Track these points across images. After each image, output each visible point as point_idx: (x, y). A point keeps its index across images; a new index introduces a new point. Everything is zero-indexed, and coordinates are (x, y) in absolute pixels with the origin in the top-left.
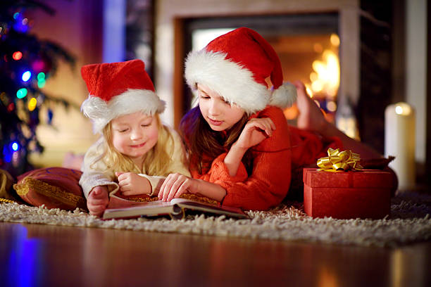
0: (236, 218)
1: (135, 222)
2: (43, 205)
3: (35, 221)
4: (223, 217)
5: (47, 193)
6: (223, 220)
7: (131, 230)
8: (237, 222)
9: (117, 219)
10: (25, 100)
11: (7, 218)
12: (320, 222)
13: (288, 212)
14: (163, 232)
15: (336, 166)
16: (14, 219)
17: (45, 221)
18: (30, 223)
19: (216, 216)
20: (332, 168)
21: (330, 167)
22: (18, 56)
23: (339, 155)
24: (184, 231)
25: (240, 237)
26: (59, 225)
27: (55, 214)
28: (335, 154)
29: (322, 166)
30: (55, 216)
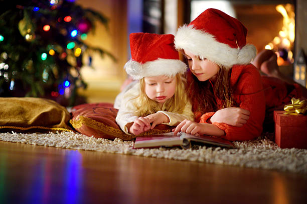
0: (227, 148)
1: (157, 151)
2: (93, 136)
3: (88, 149)
4: (219, 148)
5: (95, 127)
6: (219, 150)
7: (155, 157)
8: (229, 152)
9: (145, 148)
10: (73, 50)
11: (68, 146)
12: (287, 152)
13: (263, 142)
14: (178, 160)
15: (297, 111)
16: (73, 147)
17: (95, 149)
18: (84, 150)
19: (214, 147)
20: (294, 112)
21: (293, 111)
22: (68, 19)
23: (300, 103)
24: (193, 159)
25: (232, 166)
26: (104, 152)
27: (101, 143)
28: (297, 102)
29: (288, 110)
30: (101, 144)
